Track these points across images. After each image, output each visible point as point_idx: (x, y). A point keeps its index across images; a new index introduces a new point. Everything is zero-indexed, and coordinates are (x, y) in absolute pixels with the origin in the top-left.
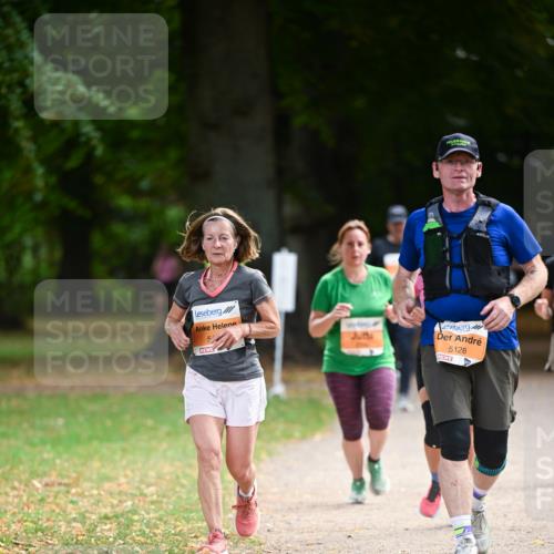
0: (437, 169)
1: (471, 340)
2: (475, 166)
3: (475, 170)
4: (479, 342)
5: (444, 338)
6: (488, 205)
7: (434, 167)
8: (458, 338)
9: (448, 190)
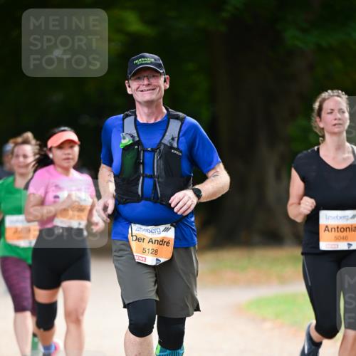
0: (129, 87)
1: (162, 242)
2: (162, 79)
3: (162, 83)
4: (168, 244)
5: (138, 239)
6: (177, 118)
7: (127, 85)
8: (151, 241)
9: (140, 103)
